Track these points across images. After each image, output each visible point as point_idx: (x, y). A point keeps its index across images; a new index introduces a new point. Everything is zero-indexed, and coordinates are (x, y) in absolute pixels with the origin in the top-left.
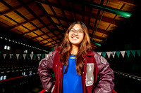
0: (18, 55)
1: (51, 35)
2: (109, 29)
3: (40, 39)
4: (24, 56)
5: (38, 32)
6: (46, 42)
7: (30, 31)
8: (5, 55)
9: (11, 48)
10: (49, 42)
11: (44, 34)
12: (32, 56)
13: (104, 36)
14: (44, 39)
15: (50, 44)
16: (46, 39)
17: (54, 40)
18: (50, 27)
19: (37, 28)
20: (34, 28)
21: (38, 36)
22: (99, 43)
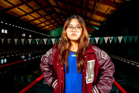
0: (16, 40)
1: (48, 18)
2: (108, 12)
3: (37, 22)
4: (23, 40)
5: (35, 15)
6: (43, 25)
7: (27, 14)
8: (3, 40)
9: (8, 32)
10: (47, 25)
11: (42, 17)
12: (30, 40)
13: (102, 19)
14: (42, 23)
15: (48, 27)
16: (44, 22)
17: (51, 24)
18: (47, 9)
19: (34, 11)
20: (31, 10)
21: (36, 19)
22: (97, 26)
